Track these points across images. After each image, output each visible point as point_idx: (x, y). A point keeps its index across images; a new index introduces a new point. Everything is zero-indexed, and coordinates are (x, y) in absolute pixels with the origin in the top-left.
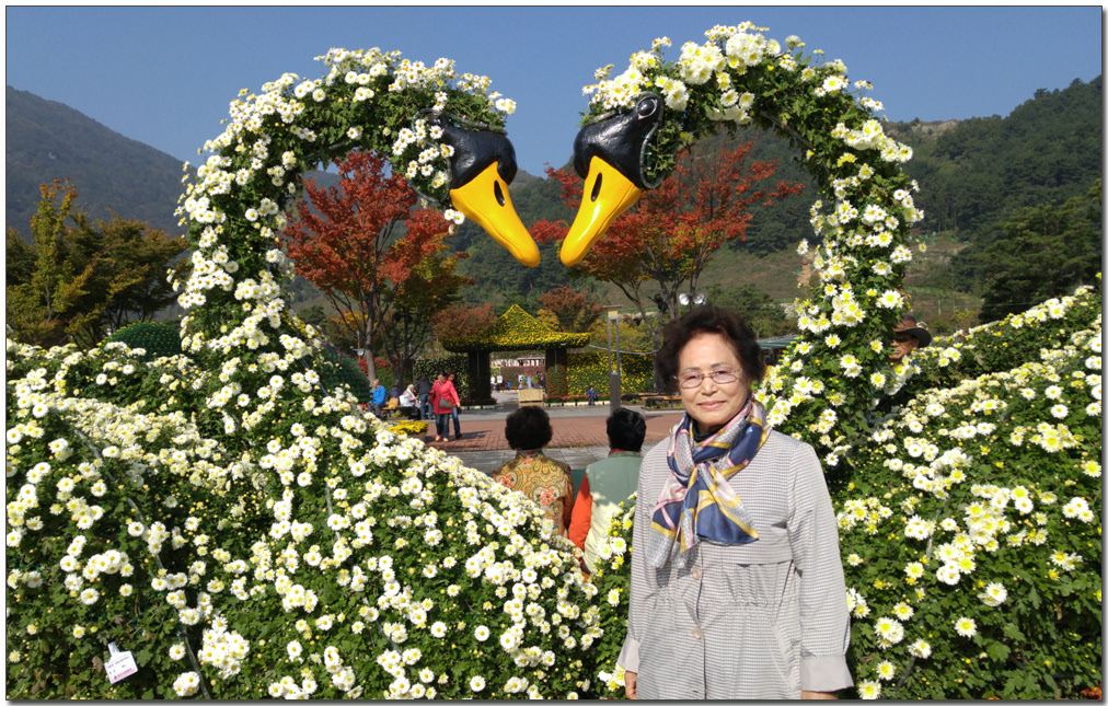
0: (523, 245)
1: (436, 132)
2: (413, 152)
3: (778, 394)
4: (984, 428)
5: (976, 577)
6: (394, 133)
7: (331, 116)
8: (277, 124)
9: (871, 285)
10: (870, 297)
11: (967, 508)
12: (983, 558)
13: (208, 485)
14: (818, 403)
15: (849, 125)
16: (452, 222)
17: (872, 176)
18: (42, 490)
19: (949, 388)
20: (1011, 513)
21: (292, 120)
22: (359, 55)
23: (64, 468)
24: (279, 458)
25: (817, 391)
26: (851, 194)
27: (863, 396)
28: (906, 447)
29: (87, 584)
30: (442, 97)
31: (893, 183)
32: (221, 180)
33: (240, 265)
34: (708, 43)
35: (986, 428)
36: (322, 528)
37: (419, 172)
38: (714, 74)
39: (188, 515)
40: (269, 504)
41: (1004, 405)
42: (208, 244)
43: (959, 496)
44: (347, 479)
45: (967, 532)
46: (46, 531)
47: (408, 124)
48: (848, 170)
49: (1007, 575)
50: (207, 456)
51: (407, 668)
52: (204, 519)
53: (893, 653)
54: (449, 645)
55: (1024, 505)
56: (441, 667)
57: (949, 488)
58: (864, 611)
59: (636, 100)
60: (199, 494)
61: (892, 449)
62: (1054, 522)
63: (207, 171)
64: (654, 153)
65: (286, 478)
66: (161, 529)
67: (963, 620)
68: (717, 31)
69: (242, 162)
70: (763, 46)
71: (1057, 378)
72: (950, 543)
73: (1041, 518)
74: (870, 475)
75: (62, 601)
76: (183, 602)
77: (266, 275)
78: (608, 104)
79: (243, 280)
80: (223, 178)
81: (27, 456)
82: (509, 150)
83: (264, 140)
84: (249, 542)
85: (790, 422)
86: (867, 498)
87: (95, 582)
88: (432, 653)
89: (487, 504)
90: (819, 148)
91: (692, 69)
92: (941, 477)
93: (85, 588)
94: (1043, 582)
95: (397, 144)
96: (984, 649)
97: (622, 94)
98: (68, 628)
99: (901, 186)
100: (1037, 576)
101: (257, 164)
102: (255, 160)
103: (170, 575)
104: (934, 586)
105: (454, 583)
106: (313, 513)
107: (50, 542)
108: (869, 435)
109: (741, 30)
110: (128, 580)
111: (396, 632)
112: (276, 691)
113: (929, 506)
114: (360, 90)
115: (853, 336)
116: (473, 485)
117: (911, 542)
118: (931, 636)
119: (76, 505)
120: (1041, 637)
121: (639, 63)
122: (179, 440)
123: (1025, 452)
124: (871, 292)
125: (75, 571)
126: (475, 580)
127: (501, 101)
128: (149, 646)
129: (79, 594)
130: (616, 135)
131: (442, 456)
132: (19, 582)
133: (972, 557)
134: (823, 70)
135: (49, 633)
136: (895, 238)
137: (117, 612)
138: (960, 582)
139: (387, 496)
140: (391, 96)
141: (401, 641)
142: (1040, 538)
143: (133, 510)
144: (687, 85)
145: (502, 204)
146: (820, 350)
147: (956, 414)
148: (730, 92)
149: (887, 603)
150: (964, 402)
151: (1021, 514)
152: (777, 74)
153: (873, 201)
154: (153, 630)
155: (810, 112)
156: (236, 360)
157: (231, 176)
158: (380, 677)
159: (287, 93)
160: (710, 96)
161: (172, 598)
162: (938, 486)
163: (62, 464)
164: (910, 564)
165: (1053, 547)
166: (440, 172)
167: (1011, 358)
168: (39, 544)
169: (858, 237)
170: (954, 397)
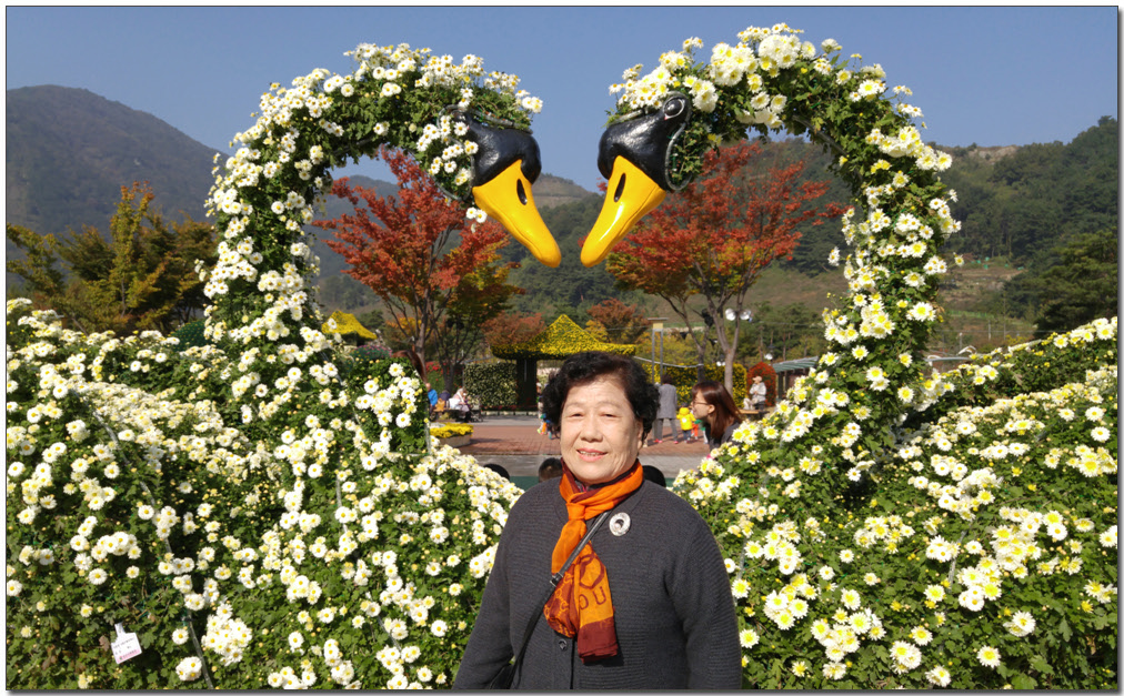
0: (543, 245)
1: (461, 129)
2: (437, 148)
3: (802, 405)
4: (1017, 448)
5: (1002, 605)
6: (420, 129)
7: (359, 111)
8: (305, 118)
9: (902, 297)
10: (901, 309)
11: (994, 532)
12: (1010, 584)
13: (224, 473)
14: (842, 415)
15: (885, 131)
16: (474, 220)
17: (907, 185)
18: (58, 470)
19: (983, 406)
20: (1043, 539)
21: (320, 114)
22: (389, 51)
23: (80, 448)
24: (292, 449)
25: (842, 404)
26: (885, 202)
27: (890, 410)
28: (932, 464)
29: (95, 564)
30: (467, 94)
31: (929, 192)
32: (249, 172)
33: (265, 257)
34: (740, 44)
35: (1019, 449)
36: (330, 520)
37: (442, 169)
38: (745, 76)
39: (202, 502)
40: (281, 494)
41: (1041, 425)
42: (235, 234)
43: (987, 517)
44: (359, 473)
45: (994, 556)
46: (60, 510)
47: (433, 121)
48: (882, 178)
49: (1036, 604)
50: (227, 444)
51: (406, 666)
52: (218, 506)
53: (909, 679)
54: (449, 644)
55: (1058, 532)
56: (439, 666)
57: (976, 509)
58: (878, 633)
59: (664, 99)
60: (214, 482)
61: (918, 466)
62: (1090, 552)
63: (235, 163)
64: (681, 154)
65: (299, 469)
66: (171, 514)
67: (986, 649)
68: (750, 32)
69: (271, 155)
70: (797, 48)
71: (1099, 400)
72: (975, 566)
73: (1076, 546)
74: (894, 492)
75: (72, 580)
76: (189, 587)
77: (289, 268)
78: (635, 103)
79: (267, 272)
80: (251, 170)
81: (46, 436)
82: (534, 149)
83: (292, 134)
84: (261, 530)
85: (811, 434)
86: (889, 515)
87: (103, 563)
88: (431, 652)
89: (496, 504)
90: (853, 154)
91: (722, 69)
92: (967, 497)
93: (94, 568)
94: (1075, 614)
95: (421, 140)
96: (1009, 680)
97: (650, 94)
98: (76, 607)
99: (939, 195)
100: (1070, 607)
101: (284, 158)
102: (283, 153)
103: (178, 560)
104: (956, 611)
105: (457, 582)
106: (323, 504)
107: (63, 521)
108: (896, 451)
109: (775, 32)
110: (136, 563)
111: (395, 628)
112: (275, 681)
113: (953, 526)
114: (387, 85)
115: (882, 348)
116: (484, 484)
117: (933, 563)
118: (950, 663)
119: (90, 487)
120: (1071, 672)
121: (668, 62)
122: (201, 428)
123: (1061, 475)
124: (902, 304)
125: (85, 551)
126: (478, 580)
127: (528, 99)
128: (154, 629)
129: (87, 573)
130: (641, 135)
131: (456, 454)
132: (31, 559)
133: (999, 583)
134: (860, 74)
135: (59, 611)
136: (929, 249)
137: (124, 594)
138: (984, 609)
139: (396, 491)
140: (418, 92)
141: (402, 638)
142: (1074, 567)
143: (144, 493)
144: (718, 87)
145: (524, 203)
146: (846, 362)
147: (989, 433)
148: (761, 95)
149: (904, 626)
150: (997, 421)
151: (1054, 541)
152: (811, 77)
153: (907, 211)
154: (158, 613)
155: (844, 118)
156: (255, 350)
157: (260, 168)
158: (379, 673)
159: (316, 88)
160: (740, 98)
161: (178, 583)
162: (964, 507)
163: (79, 446)
164: (930, 587)
165: (1088, 577)
166: (463, 169)
167: (1053, 379)
168: (52, 523)
169: (890, 247)
170: (988, 416)
